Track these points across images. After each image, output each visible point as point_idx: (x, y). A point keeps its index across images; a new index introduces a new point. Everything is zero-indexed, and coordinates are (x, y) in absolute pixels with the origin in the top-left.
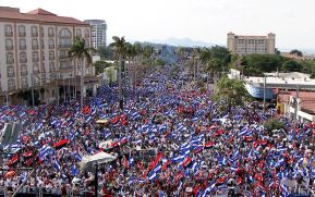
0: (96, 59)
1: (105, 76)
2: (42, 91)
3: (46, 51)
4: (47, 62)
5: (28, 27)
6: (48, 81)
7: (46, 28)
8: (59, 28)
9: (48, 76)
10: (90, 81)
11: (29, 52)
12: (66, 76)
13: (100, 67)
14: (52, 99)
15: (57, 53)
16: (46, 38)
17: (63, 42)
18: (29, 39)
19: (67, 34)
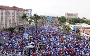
1: (32, 24)
2: (15, 28)
3: (16, 17)
4: (16, 21)
5: (11, 11)
6: (16, 26)
7: (16, 11)
8: (19, 11)
9: (16, 24)
10: (28, 26)
11: (11, 18)
12: (21, 24)
13: (30, 22)
14: (17, 31)
15: (19, 18)
16: (16, 14)
17: (20, 15)
18: (11, 14)
19: (21, 13)
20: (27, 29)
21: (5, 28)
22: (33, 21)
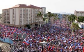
0: (43, 17)
1: (45, 21)
2: (31, 25)
3: (32, 15)
4: (32, 18)
5: (28, 9)
6: (32, 23)
7: (32, 9)
8: (35, 9)
9: (32, 21)
10: (42, 23)
11: (28, 15)
12: (36, 21)
13: (44, 19)
14: (33, 27)
15: (35, 16)
16: (32, 12)
17: (36, 13)
18: (28, 12)
19: (37, 11)
20: (42, 26)
21: (23, 24)
22: (46, 19)
